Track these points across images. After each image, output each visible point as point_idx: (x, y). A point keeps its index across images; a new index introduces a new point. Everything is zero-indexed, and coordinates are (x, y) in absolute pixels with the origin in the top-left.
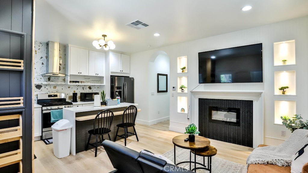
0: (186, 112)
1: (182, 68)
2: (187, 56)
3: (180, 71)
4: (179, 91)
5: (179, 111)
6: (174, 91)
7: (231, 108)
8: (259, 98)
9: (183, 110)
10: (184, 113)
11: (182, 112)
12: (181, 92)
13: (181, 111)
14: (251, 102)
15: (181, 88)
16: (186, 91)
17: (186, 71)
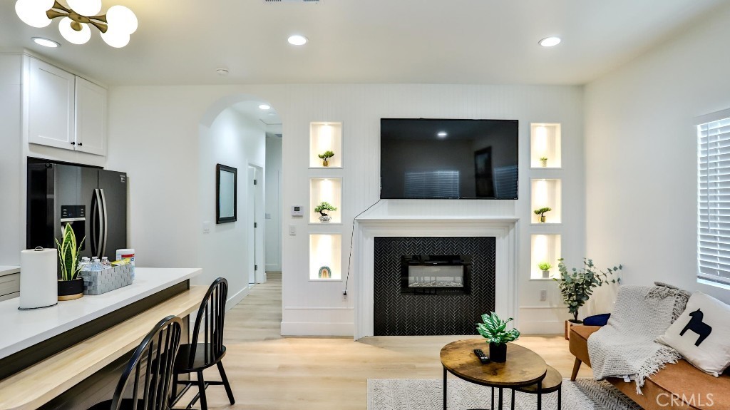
0: (336, 275)
1: (322, 154)
2: (340, 123)
3: (316, 162)
4: (315, 218)
5: (314, 275)
6: (297, 220)
7: (454, 256)
8: (509, 231)
9: (325, 272)
10: (327, 278)
11: (323, 278)
12: (319, 221)
13: (320, 273)
14: (492, 240)
15: (321, 210)
16: (335, 217)
17: (336, 163)
